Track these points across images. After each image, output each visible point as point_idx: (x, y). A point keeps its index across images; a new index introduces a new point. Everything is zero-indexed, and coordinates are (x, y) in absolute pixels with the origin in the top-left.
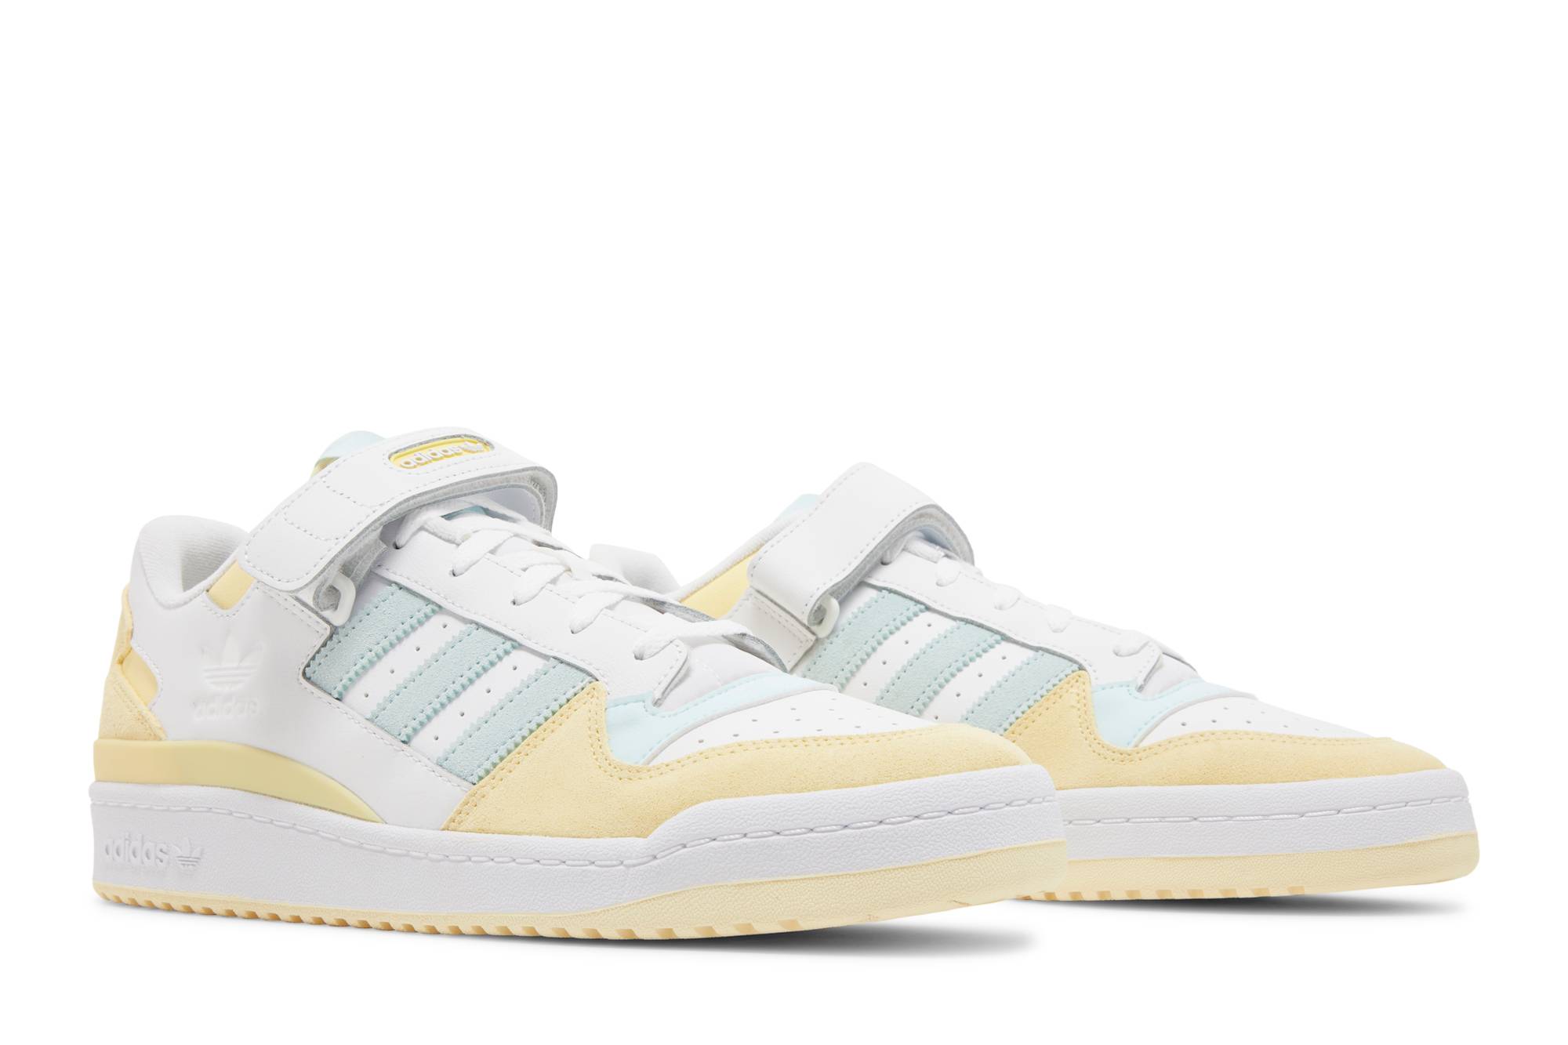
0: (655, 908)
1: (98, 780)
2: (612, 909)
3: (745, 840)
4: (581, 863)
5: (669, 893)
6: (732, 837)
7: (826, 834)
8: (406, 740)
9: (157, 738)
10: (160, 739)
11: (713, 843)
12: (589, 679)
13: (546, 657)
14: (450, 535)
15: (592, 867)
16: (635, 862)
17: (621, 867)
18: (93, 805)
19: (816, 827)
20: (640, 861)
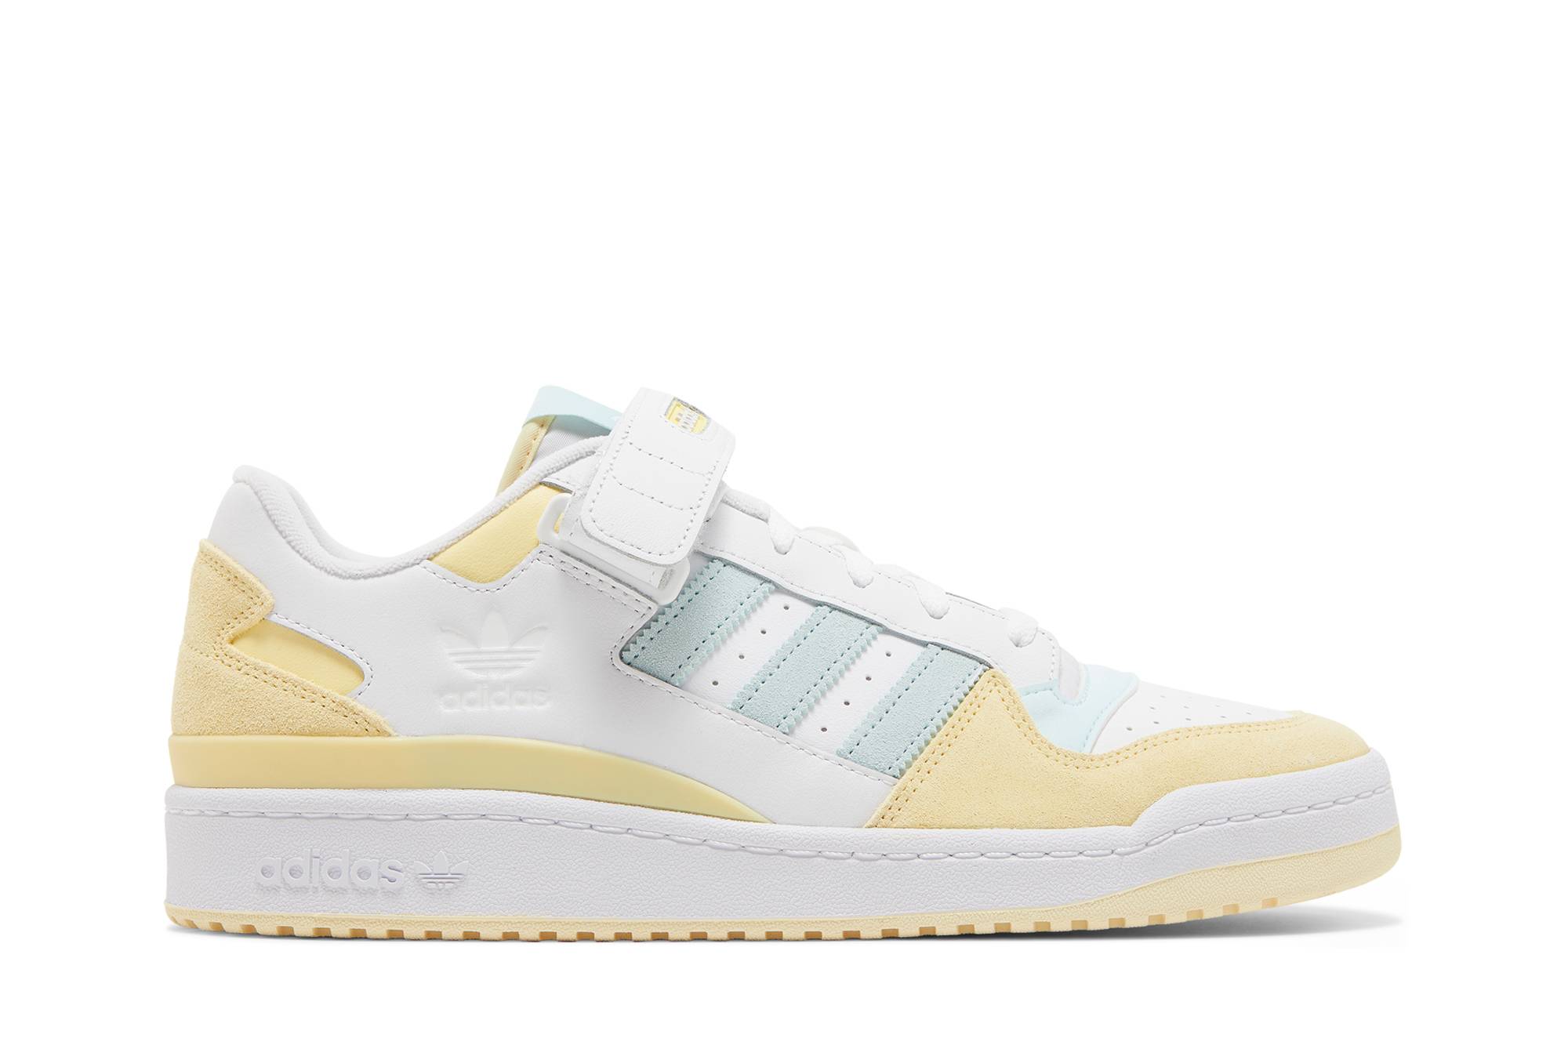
0: (1151, 894)
1: (178, 784)
2: (1107, 899)
3: (1230, 824)
4: (1070, 853)
5: (1163, 880)
6: (1219, 821)
7: (1298, 815)
8: (787, 731)
9: (380, 732)
10: (390, 735)
11: (1202, 828)
12: (982, 667)
13: (925, 644)
14: (756, 510)
15: (1081, 858)
16: (1129, 849)
17: (1114, 856)
18: (168, 813)
19: (1288, 809)
20: (1135, 848)
